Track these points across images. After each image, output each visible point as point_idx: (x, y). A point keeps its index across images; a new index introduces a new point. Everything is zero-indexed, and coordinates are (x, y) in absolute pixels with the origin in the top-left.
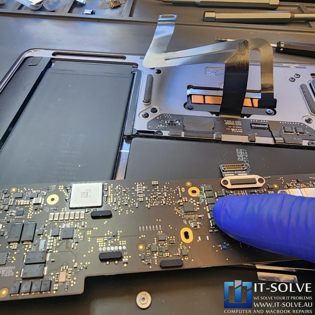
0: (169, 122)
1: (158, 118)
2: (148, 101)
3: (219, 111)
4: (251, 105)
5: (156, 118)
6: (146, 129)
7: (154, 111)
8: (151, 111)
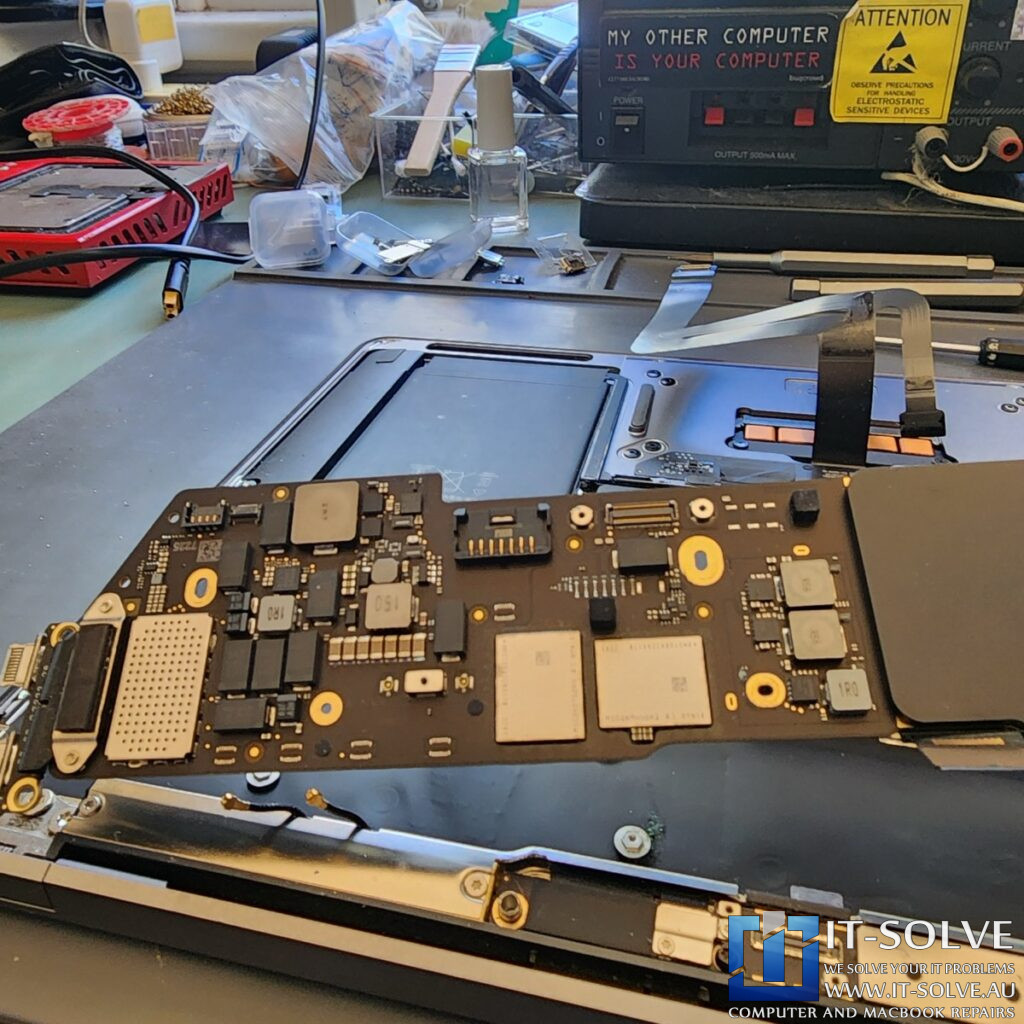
0: (687, 466)
1: (661, 459)
2: (641, 429)
3: (810, 456)
4: (895, 449)
5: (657, 458)
6: (633, 475)
7: (654, 447)
8: (647, 448)
